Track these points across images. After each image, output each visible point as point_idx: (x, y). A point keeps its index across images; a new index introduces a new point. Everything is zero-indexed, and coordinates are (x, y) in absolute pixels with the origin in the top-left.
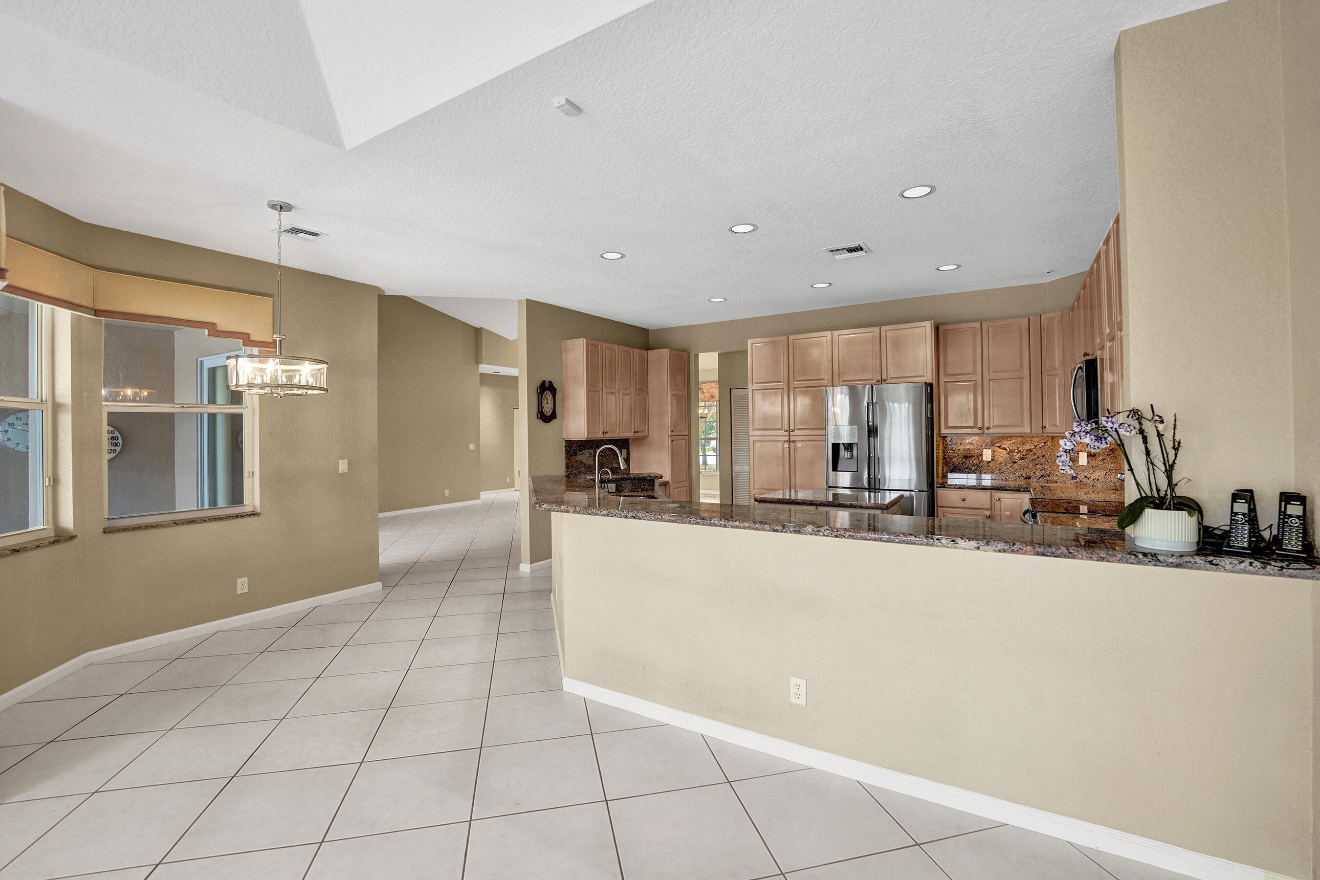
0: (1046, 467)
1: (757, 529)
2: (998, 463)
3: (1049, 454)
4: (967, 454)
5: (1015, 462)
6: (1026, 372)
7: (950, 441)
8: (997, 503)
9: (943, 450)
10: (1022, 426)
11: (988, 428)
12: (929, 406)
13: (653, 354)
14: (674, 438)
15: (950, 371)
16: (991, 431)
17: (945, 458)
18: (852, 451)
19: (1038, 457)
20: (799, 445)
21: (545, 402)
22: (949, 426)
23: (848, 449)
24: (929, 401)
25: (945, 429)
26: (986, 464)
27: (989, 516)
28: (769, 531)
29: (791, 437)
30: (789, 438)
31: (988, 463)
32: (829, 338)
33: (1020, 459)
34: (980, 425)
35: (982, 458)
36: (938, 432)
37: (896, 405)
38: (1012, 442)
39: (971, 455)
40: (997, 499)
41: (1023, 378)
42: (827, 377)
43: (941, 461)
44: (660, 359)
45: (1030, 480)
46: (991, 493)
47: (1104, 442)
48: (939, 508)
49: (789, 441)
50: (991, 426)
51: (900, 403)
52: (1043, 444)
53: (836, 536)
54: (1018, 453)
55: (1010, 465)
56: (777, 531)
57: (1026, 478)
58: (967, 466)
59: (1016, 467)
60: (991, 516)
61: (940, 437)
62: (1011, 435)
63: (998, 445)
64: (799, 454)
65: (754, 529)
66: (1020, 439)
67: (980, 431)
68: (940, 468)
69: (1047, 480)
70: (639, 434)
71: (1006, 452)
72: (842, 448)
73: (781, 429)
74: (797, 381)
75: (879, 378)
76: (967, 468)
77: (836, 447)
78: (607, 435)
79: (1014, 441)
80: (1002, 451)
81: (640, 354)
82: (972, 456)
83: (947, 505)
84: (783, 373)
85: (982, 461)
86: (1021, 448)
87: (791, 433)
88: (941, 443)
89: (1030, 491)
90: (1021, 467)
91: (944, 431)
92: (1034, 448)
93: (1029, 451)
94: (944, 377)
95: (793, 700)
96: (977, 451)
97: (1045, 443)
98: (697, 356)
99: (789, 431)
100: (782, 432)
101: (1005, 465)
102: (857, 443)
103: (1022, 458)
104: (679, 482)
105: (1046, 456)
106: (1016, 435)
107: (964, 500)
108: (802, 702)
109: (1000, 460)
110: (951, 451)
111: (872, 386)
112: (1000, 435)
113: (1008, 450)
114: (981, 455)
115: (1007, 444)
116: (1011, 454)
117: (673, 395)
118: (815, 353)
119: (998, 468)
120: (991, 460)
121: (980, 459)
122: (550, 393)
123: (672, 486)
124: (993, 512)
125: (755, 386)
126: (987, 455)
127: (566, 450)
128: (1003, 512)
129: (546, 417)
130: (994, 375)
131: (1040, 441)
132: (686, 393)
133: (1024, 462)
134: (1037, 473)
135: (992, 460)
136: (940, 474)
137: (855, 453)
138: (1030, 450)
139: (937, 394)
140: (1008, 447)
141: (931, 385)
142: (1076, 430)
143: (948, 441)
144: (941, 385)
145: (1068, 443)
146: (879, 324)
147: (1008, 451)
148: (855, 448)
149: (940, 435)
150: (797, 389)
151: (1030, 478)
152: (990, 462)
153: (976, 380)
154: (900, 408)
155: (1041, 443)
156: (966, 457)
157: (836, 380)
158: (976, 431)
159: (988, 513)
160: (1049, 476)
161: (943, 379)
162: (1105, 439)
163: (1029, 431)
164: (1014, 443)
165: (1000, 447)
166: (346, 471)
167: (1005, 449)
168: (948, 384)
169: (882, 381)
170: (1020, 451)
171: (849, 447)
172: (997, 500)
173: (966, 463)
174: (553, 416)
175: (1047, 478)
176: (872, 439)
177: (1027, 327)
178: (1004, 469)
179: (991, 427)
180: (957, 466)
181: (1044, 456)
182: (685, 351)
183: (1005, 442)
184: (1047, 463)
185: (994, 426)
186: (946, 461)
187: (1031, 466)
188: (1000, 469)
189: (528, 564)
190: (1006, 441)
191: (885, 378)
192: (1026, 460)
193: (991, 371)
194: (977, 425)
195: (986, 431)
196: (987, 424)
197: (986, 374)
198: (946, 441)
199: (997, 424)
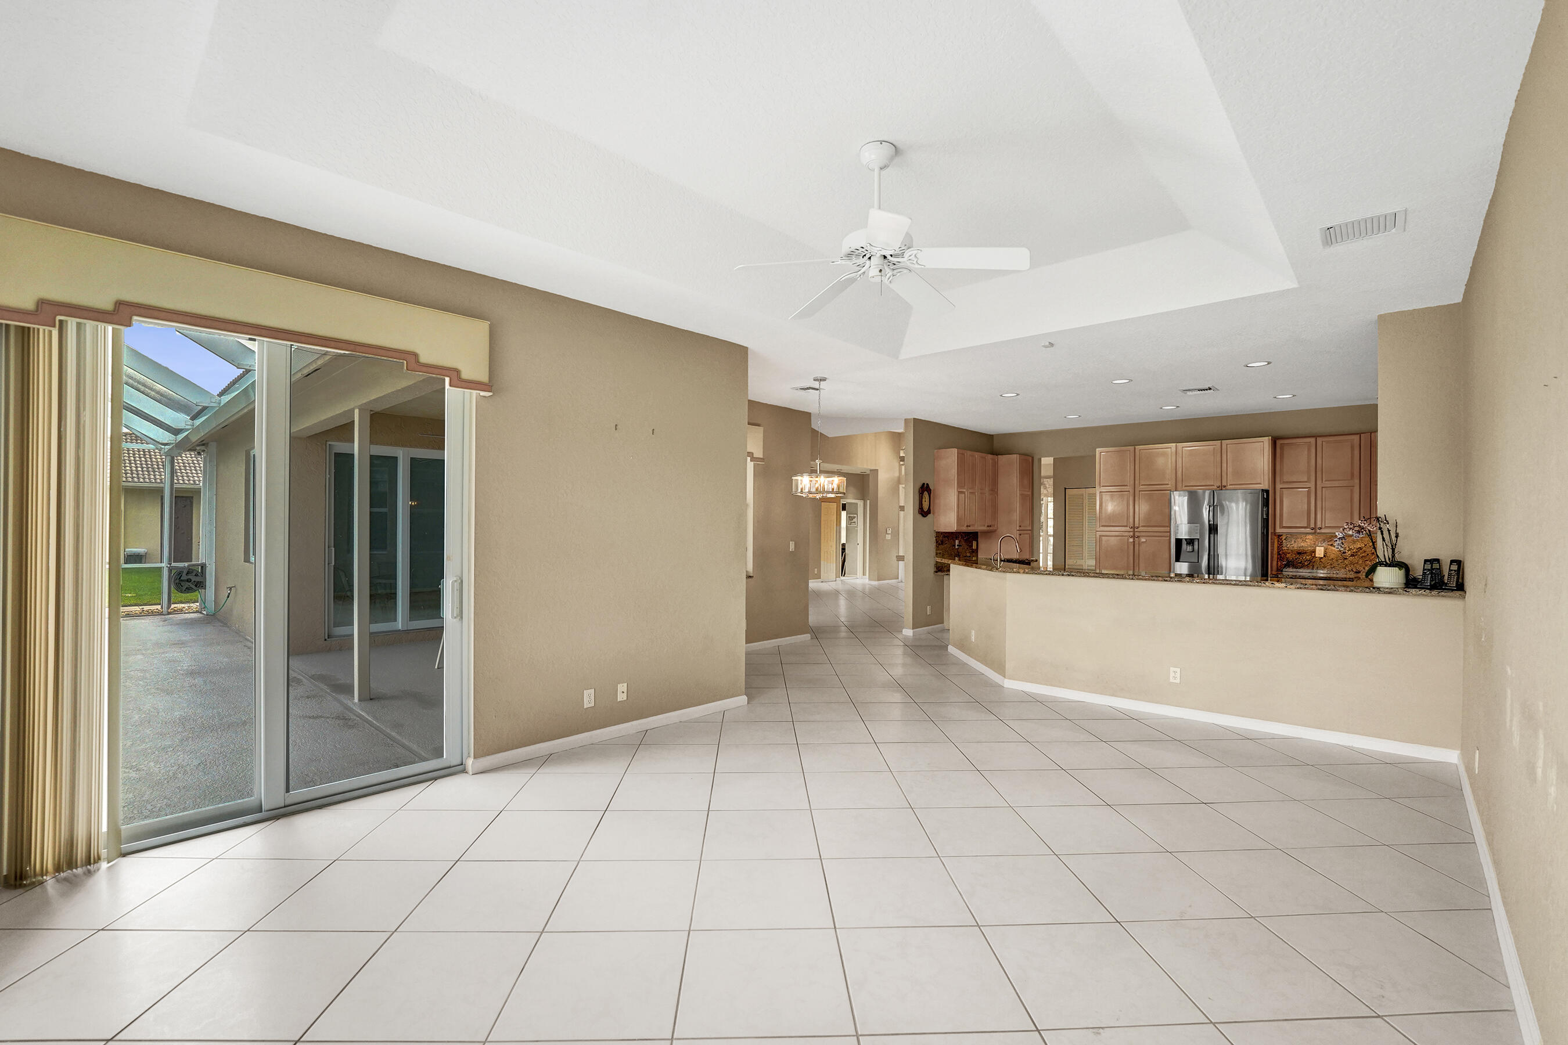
1: (1154, 580)
2: (1330, 559)
4: (1300, 551)
5: (1346, 559)
6: (1357, 481)
7: (1285, 539)
9: (1278, 546)
11: (1320, 528)
12: (1265, 509)
13: (1003, 459)
14: (1021, 532)
15: (1286, 479)
16: (1323, 531)
17: (1280, 554)
18: (1193, 546)
19: (1368, 555)
20: (1143, 540)
21: (924, 500)
22: (1284, 526)
23: (1190, 544)
24: (1265, 504)
25: (1280, 528)
26: (1318, 560)
28: (1162, 581)
29: (1136, 533)
30: (1134, 534)
31: (1320, 559)
32: (1174, 449)
34: (1312, 526)
35: (1315, 554)
36: (1273, 531)
37: (1234, 505)
39: (1304, 551)
41: (1354, 486)
42: (1171, 484)
43: (1276, 556)
44: (1010, 464)
47: (1361, 534)
49: (1133, 537)
51: (1237, 503)
53: (1204, 583)
54: (1348, 551)
55: (1341, 561)
56: (1166, 581)
57: (1356, 572)
58: (1300, 561)
59: (1347, 563)
61: (1275, 535)
63: (1329, 543)
64: (1143, 547)
65: (1152, 580)
66: (1351, 539)
67: (1313, 531)
68: (1275, 563)
70: (991, 528)
71: (1338, 550)
72: (1184, 543)
73: (1126, 526)
74: (1142, 485)
75: (1219, 484)
76: (1300, 563)
77: (1179, 542)
78: (969, 528)
80: (1334, 548)
81: (992, 459)
84: (1129, 479)
85: (1315, 557)
87: (1136, 530)
88: (1276, 541)
90: (1351, 563)
91: (1279, 530)
92: (1365, 547)
94: (1280, 484)
95: (1172, 680)
96: (1310, 550)
98: (1040, 460)
99: (1134, 527)
100: (1128, 529)
101: (1337, 560)
102: (1198, 539)
103: (1352, 555)
108: (1178, 681)
109: (1332, 556)
110: (1285, 548)
111: (1213, 491)
114: (1314, 552)
116: (1342, 551)
117: (1021, 495)
118: (1160, 461)
119: (1329, 564)
121: (1313, 555)
122: (927, 493)
125: (1103, 489)
126: (1320, 552)
127: (936, 540)
129: (924, 512)
130: (1328, 484)
132: (1030, 493)
135: (1324, 556)
136: (1275, 568)
137: (1196, 547)
138: (1361, 548)
139: (1273, 499)
141: (1267, 492)
142: (1346, 527)
143: (1283, 539)
144: (1276, 491)
145: (1340, 534)
146: (1221, 438)
148: (1196, 543)
149: (1274, 533)
150: (1142, 492)
151: (1359, 572)
152: (1322, 558)
153: (1310, 488)
154: (1237, 508)
156: (1299, 553)
157: (1179, 485)
158: (1308, 530)
161: (1279, 486)
162: (1362, 532)
165: (1332, 545)
166: (793, 550)
168: (1284, 490)
169: (1222, 487)
170: (1351, 549)
171: (1190, 542)
173: (1299, 559)
174: (929, 512)
176: (1212, 536)
177: (1358, 443)
178: (1335, 564)
179: (1323, 528)
180: (1291, 561)
182: (1030, 456)
185: (1326, 527)
186: (1281, 556)
187: (1361, 562)
188: (1331, 564)
189: (910, 629)
191: (1226, 484)
192: (1356, 557)
193: (1324, 480)
194: (1310, 525)
195: (1318, 531)
196: (1319, 525)
197: (1319, 482)
198: (1281, 539)
199: (1329, 525)
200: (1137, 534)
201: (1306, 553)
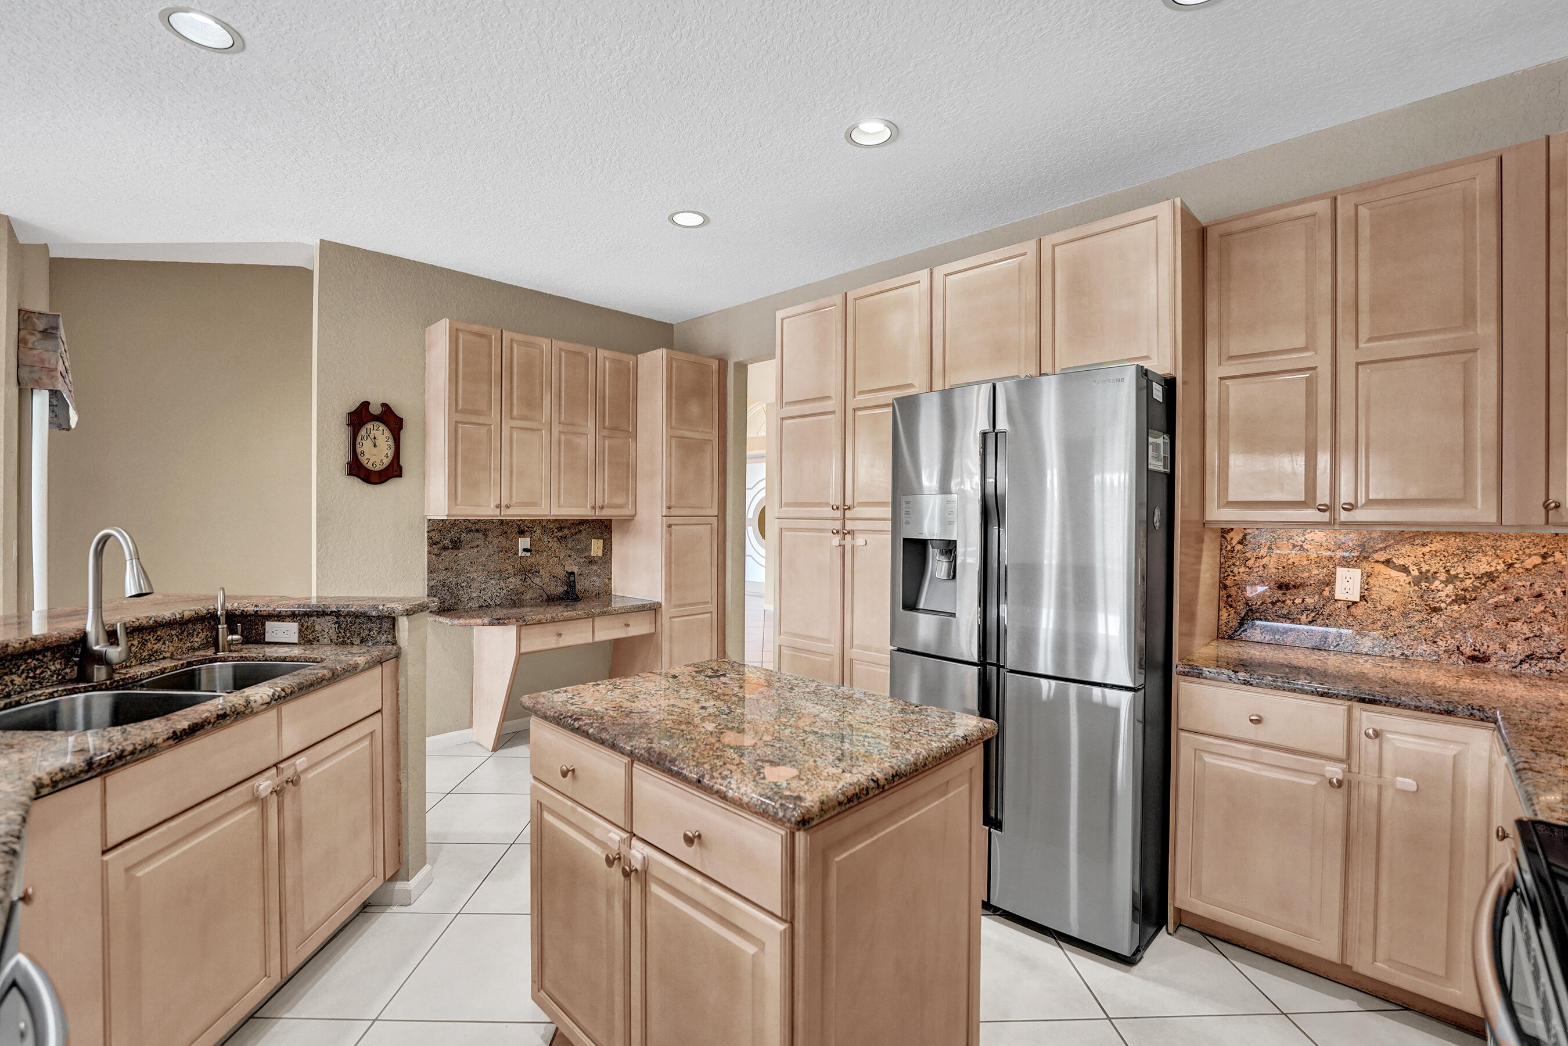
0: (1546, 629)
2: (1380, 608)
3: (1558, 590)
4: (1287, 579)
5: (1436, 610)
6: (1486, 329)
7: (1240, 542)
8: (1371, 747)
9: (1221, 564)
10: (1465, 499)
11: (1350, 507)
12: (1157, 440)
13: (643, 359)
14: (672, 520)
15: (1236, 347)
16: (1359, 515)
17: (1225, 587)
19: (1517, 600)
20: (860, 540)
21: (368, 443)
22: (1230, 499)
23: (943, 556)
24: (1160, 426)
25: (1219, 507)
26: (1344, 611)
27: (1338, 781)
29: (848, 522)
30: (843, 525)
31: (1348, 607)
32: (926, 282)
33: (1454, 601)
34: (1323, 498)
35: (1332, 592)
36: (1195, 518)
38: (1427, 549)
39: (1299, 581)
40: (1371, 732)
41: (1475, 351)
42: (920, 380)
44: (653, 369)
45: (1486, 665)
46: (1350, 710)
48: (1182, 734)
49: (843, 532)
50: (1362, 500)
52: (1538, 560)
54: (1446, 583)
55: (1418, 617)
57: (1473, 658)
58: (1285, 612)
59: (1441, 625)
60: (1345, 785)
62: (1426, 529)
63: (1382, 556)
66: (1455, 543)
67: (1325, 517)
69: (1551, 671)
71: (1409, 578)
72: (931, 552)
73: (824, 504)
74: (862, 393)
75: (1032, 372)
78: (511, 512)
79: (1437, 546)
80: (1394, 573)
81: (615, 361)
82: (1301, 584)
83: (1202, 729)
84: (836, 376)
85: (1332, 599)
86: (1460, 570)
87: (847, 515)
89: (1495, 722)
90: (1456, 626)
91: (1216, 514)
92: (1506, 571)
93: (1485, 579)
94: (1220, 365)
96: (1315, 572)
97: (1544, 556)
99: (842, 507)
100: (825, 511)
101: (1405, 615)
103: (1460, 600)
104: (684, 605)
105: (1549, 596)
106: (1445, 530)
107: (1258, 721)
109: (1389, 599)
110: (1242, 569)
111: (995, 387)
112: (1392, 529)
113: (1416, 573)
114: (1330, 582)
115: (1408, 555)
116: (1423, 585)
118: (895, 324)
119: (1379, 624)
120: (1358, 600)
121: (1326, 593)
122: (382, 426)
123: (666, 611)
124: (1355, 769)
125: (786, 411)
126: (1348, 583)
127: (430, 537)
128: (1387, 775)
129: (373, 474)
130: (1377, 348)
131: (1527, 551)
133: (1469, 610)
134: (1513, 646)
135: (1363, 598)
138: (1491, 577)
139: (1197, 411)
140: (1416, 564)
141: (1171, 383)
143: (1234, 542)
144: (1208, 388)
147: (1414, 577)
149: (1205, 523)
150: (863, 412)
151: (1484, 658)
152: (1354, 603)
153: (1314, 368)
155: (1530, 556)
156: (1283, 587)
157: (938, 385)
158: (1310, 514)
159: (1335, 771)
160: (1557, 659)
161: (1214, 371)
163: (1493, 518)
164: (1434, 554)
165: (1387, 562)
167: (1405, 569)
168: (1228, 382)
170: (1456, 576)
171: (944, 549)
172: (1367, 735)
173: (1284, 602)
174: (394, 471)
175: (1551, 664)
176: (993, 529)
177: (1494, 188)
178: (1400, 626)
179: (1359, 504)
180: (1258, 610)
181: (1540, 595)
182: (717, 359)
183: (1406, 549)
184: (1550, 619)
185: (1370, 503)
186: (1229, 595)
188: (1385, 627)
190: (1408, 547)
191: (1049, 370)
192: (1474, 605)
193: (1364, 334)
194: (1315, 498)
195: (1344, 516)
196: (1346, 495)
197: (1345, 345)
198: (1230, 542)
199: (1381, 496)
200: (849, 525)
201: (1302, 585)
